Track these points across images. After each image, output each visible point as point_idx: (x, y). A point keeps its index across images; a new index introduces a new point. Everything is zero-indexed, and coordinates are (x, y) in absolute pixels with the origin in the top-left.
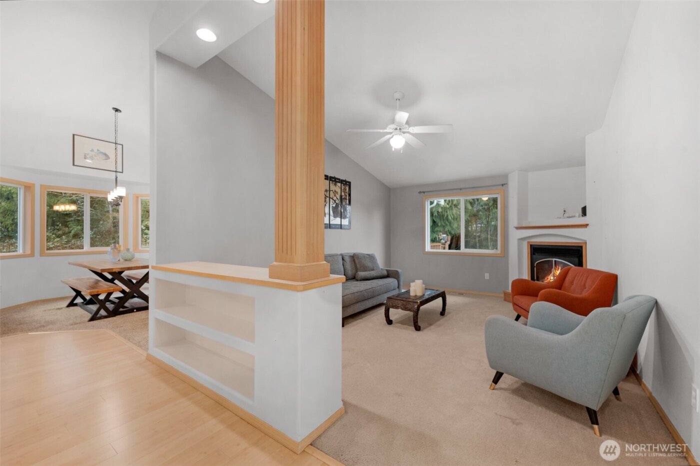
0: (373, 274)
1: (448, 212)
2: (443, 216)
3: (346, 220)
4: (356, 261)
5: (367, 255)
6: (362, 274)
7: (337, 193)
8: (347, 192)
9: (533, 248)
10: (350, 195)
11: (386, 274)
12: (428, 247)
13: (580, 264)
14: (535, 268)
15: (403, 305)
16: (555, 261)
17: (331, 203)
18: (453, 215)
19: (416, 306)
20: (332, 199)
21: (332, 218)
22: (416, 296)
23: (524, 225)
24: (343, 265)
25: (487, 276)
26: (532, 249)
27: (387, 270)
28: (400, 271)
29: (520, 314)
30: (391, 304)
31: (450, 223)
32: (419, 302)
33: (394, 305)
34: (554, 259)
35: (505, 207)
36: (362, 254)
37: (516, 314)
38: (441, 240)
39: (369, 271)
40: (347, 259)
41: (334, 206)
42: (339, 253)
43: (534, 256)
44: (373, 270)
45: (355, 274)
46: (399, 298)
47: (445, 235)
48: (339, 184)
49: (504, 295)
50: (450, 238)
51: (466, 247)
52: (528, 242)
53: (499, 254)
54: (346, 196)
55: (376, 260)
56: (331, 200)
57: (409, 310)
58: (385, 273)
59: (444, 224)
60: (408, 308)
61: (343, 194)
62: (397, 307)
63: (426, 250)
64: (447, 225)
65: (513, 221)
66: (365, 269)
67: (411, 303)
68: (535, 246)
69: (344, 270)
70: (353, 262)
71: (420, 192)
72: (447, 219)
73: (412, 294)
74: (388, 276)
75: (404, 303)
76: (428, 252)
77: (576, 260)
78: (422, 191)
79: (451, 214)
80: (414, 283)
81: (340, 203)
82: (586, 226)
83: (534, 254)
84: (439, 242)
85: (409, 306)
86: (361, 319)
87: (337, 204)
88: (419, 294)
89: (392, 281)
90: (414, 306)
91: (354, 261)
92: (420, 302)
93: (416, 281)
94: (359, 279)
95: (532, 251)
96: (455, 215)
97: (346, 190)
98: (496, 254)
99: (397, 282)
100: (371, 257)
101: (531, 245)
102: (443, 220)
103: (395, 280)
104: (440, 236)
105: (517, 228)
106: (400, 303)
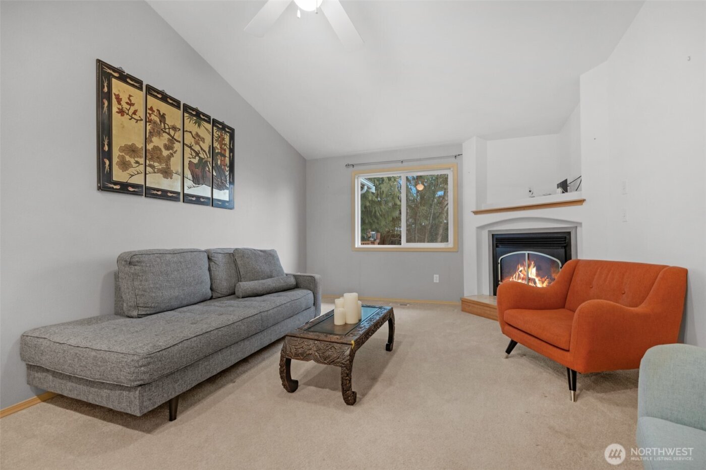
0: (270, 283)
1: (376, 208)
2: (371, 212)
3: (222, 192)
4: (239, 262)
5: (261, 251)
6: (246, 285)
7: (203, 140)
8: (225, 145)
9: (497, 239)
10: (232, 150)
11: (295, 283)
12: (358, 244)
13: (567, 257)
14: (499, 265)
15: (318, 350)
16: (528, 254)
17: (187, 155)
18: (381, 211)
19: (348, 352)
20: (190, 147)
21: (189, 183)
22: (346, 324)
23: (483, 209)
24: (209, 270)
25: (436, 278)
26: (495, 240)
27: (295, 276)
28: (317, 276)
29: (515, 340)
30: (293, 351)
31: (378, 219)
32: (353, 342)
33: (300, 351)
34: (526, 252)
35: (458, 186)
36: (250, 250)
37: (507, 340)
38: (369, 238)
39: (263, 279)
40: (220, 259)
41: (196, 161)
42: (203, 249)
43: (497, 249)
44: (271, 277)
45: (235, 286)
46: (311, 335)
47: (374, 233)
48: (209, 126)
49: (462, 304)
50: (379, 235)
51: (408, 241)
52: (489, 231)
53: (451, 248)
54: (225, 150)
55: (278, 259)
56: (187, 149)
57: (332, 362)
58: (292, 281)
59: (371, 221)
60: (329, 357)
61: (216, 144)
62: (305, 357)
63: (356, 246)
64: (374, 222)
65: (470, 202)
66: (256, 276)
67: (337, 346)
68: (498, 237)
69: (211, 279)
70: (233, 265)
71: (347, 166)
72: (376, 216)
73: (338, 321)
74: (297, 287)
75: (322, 345)
76: (358, 248)
77: (562, 251)
78: (350, 163)
79: (379, 209)
80: (341, 299)
81: (210, 160)
82: (581, 202)
83: (497, 246)
84: (368, 240)
85: (331, 353)
86: (233, 381)
87: (201, 159)
88: (352, 320)
89: (303, 296)
90: (343, 352)
91: (235, 261)
92: (355, 341)
93: (346, 295)
94: (241, 295)
95: (495, 243)
96: (383, 211)
97: (224, 139)
98: (448, 248)
99: (311, 295)
100: (270, 256)
101: (493, 235)
102: (371, 217)
103: (310, 292)
104: (368, 234)
105: (476, 213)
106: (311, 346)
